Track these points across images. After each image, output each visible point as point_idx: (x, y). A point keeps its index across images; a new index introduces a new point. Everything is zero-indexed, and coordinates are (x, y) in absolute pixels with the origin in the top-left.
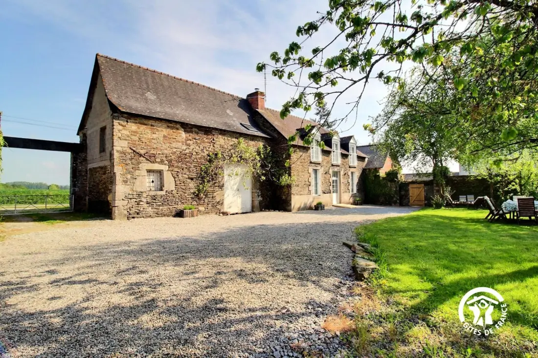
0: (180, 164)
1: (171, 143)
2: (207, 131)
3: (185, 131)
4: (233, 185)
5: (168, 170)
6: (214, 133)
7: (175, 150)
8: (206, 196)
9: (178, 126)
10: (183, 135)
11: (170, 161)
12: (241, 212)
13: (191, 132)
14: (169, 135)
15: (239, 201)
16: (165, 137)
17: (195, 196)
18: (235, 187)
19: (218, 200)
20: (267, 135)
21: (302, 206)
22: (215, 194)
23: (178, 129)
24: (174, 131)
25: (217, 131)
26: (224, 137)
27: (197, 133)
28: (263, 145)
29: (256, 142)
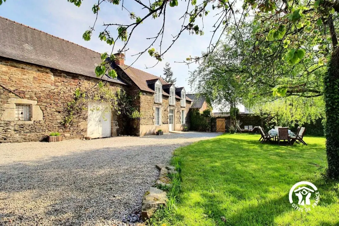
0: (48, 100)
1: (41, 84)
2: (75, 76)
3: (54, 75)
4: (95, 118)
5: (37, 105)
6: (80, 78)
7: (44, 89)
8: (72, 125)
9: (48, 71)
10: (52, 78)
11: (39, 98)
12: (101, 137)
13: (61, 76)
14: (39, 77)
15: (101, 129)
16: (34, 78)
17: (62, 125)
18: (97, 119)
19: (82, 128)
20: (124, 83)
21: (148, 132)
22: (80, 124)
23: (47, 73)
24: (43, 74)
25: (83, 77)
26: (88, 82)
27: (66, 77)
28: (121, 90)
29: (115, 87)
